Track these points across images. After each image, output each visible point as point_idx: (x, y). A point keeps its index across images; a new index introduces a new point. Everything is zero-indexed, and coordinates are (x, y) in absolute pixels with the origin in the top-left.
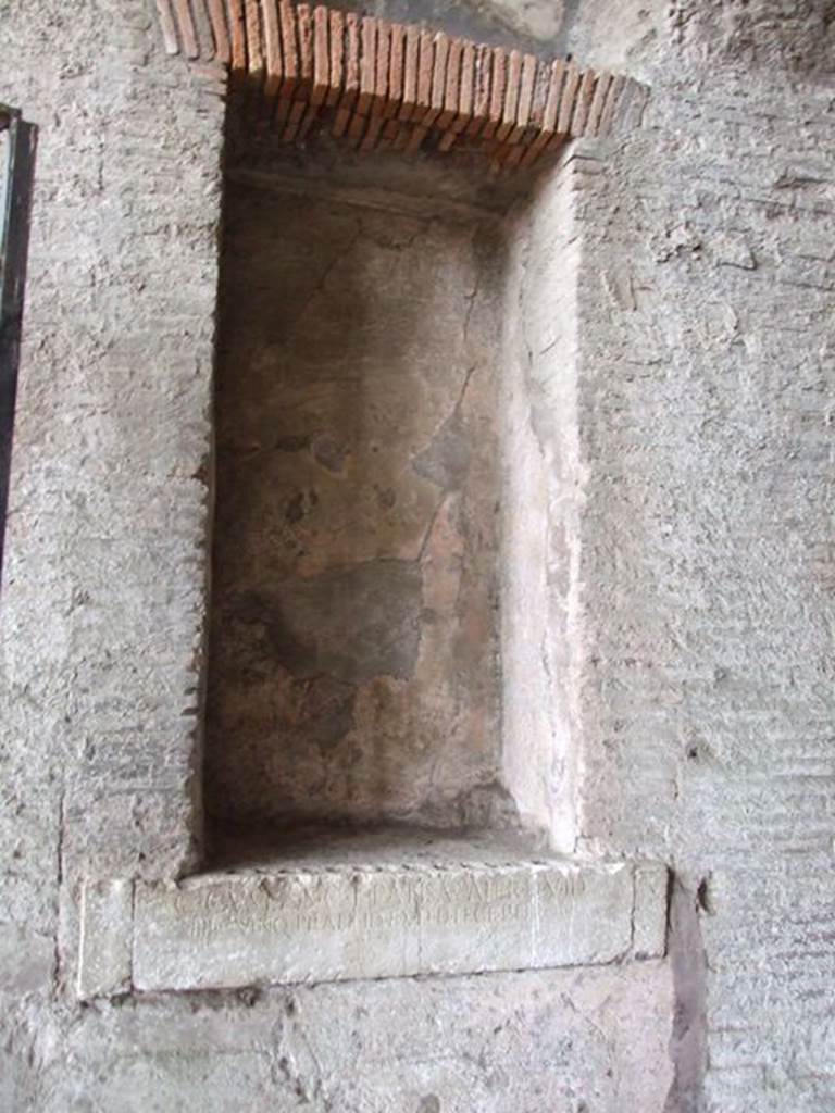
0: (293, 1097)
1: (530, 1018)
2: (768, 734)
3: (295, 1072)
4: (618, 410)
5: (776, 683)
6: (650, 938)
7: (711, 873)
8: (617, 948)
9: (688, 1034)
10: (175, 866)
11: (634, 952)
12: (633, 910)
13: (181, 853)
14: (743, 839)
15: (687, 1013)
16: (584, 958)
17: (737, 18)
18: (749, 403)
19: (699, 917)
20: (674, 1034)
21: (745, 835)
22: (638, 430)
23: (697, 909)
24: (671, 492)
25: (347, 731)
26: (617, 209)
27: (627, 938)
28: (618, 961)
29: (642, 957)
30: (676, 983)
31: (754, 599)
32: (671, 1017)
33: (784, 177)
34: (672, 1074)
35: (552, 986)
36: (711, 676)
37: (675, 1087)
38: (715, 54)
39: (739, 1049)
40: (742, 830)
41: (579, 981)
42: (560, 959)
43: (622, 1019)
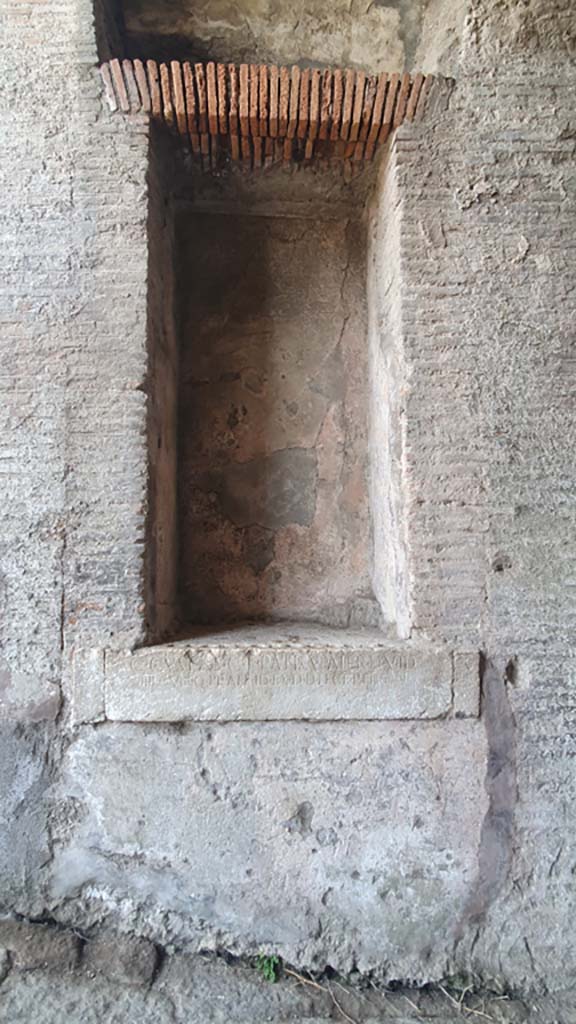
0: (210, 796)
1: (376, 754)
2: (560, 554)
3: (212, 780)
4: (434, 322)
5: (567, 516)
6: (467, 702)
7: (516, 657)
8: (441, 707)
9: (500, 774)
10: (131, 642)
11: (455, 710)
12: (453, 681)
13: (137, 633)
14: (542, 632)
15: (498, 760)
16: (415, 714)
17: (521, 16)
18: (539, 307)
19: (507, 689)
20: (488, 774)
21: (543, 629)
22: (449, 335)
23: (506, 683)
24: (477, 378)
25: (271, 560)
26: (430, 174)
27: (449, 701)
28: (442, 717)
29: (460, 716)
30: (489, 736)
31: (546, 452)
32: (486, 761)
33: (566, 130)
34: (488, 803)
35: (392, 733)
36: (512, 511)
37: (491, 812)
38: (506, 47)
39: (542, 789)
40: (540, 626)
41: (413, 730)
42: (398, 714)
43: (447, 760)
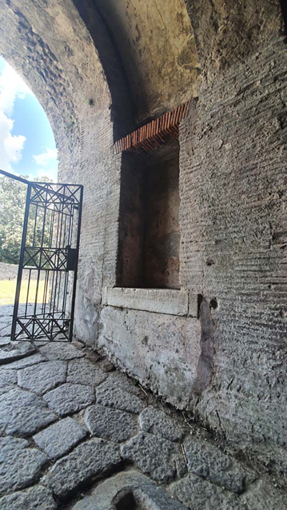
0: (126, 329)
1: (166, 325)
2: (233, 258)
3: (127, 325)
4: (189, 181)
5: (237, 242)
6: (194, 313)
7: (215, 298)
8: (184, 312)
9: (206, 341)
10: (113, 286)
11: (189, 314)
12: (189, 304)
13: (114, 284)
14: (225, 289)
15: (205, 335)
16: (176, 314)
17: (220, 60)
18: (226, 163)
19: (211, 309)
20: (201, 340)
21: (225, 287)
22: (193, 185)
23: (210, 307)
24: (202, 196)
25: (166, 269)
26: (189, 133)
27: (187, 310)
28: (185, 316)
29: (191, 316)
30: (202, 326)
31: (228, 218)
32: (200, 335)
33: (240, 90)
34: (201, 351)
35: (170, 319)
36: (214, 243)
37: (202, 355)
38: (216, 74)
39: (224, 352)
40: (224, 286)
41: (176, 319)
42: (171, 313)
43: (187, 331)
